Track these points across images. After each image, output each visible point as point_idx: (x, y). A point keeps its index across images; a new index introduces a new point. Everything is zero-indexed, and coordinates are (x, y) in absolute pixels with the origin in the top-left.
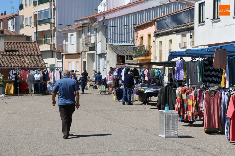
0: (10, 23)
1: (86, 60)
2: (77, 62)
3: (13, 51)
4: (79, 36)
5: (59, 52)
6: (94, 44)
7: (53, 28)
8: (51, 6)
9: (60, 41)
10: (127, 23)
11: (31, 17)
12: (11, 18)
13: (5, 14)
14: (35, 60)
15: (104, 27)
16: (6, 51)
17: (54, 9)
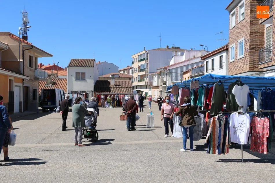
0: (130, 71)
1: (162, 90)
2: (158, 91)
3: (118, 85)
4: (159, 78)
5: (149, 86)
6: (166, 81)
7: (147, 73)
8: (146, 62)
9: (150, 80)
10: (180, 71)
11: (137, 68)
12: (131, 69)
13: (129, 66)
14: (128, 90)
15: (170, 72)
16: (115, 85)
17: (148, 64)
